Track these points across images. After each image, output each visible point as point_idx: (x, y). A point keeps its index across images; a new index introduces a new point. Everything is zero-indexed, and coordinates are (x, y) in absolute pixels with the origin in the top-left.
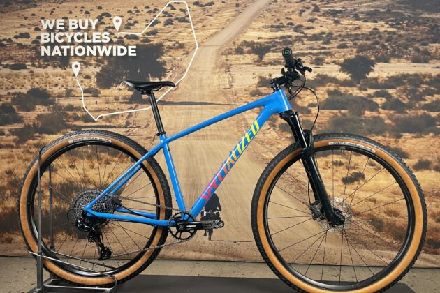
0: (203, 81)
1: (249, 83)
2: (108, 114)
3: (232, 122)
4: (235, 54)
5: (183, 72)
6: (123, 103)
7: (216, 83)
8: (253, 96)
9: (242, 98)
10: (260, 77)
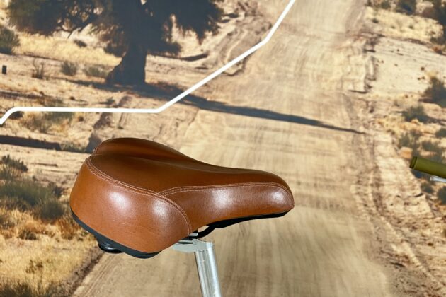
0: (308, 65)
1: (408, 89)
2: (38, 109)
3: (349, 171)
4: (398, 11)
5: (263, 29)
6: (86, 84)
7: (337, 74)
8: (408, 119)
9: (383, 120)
10: (434, 80)
